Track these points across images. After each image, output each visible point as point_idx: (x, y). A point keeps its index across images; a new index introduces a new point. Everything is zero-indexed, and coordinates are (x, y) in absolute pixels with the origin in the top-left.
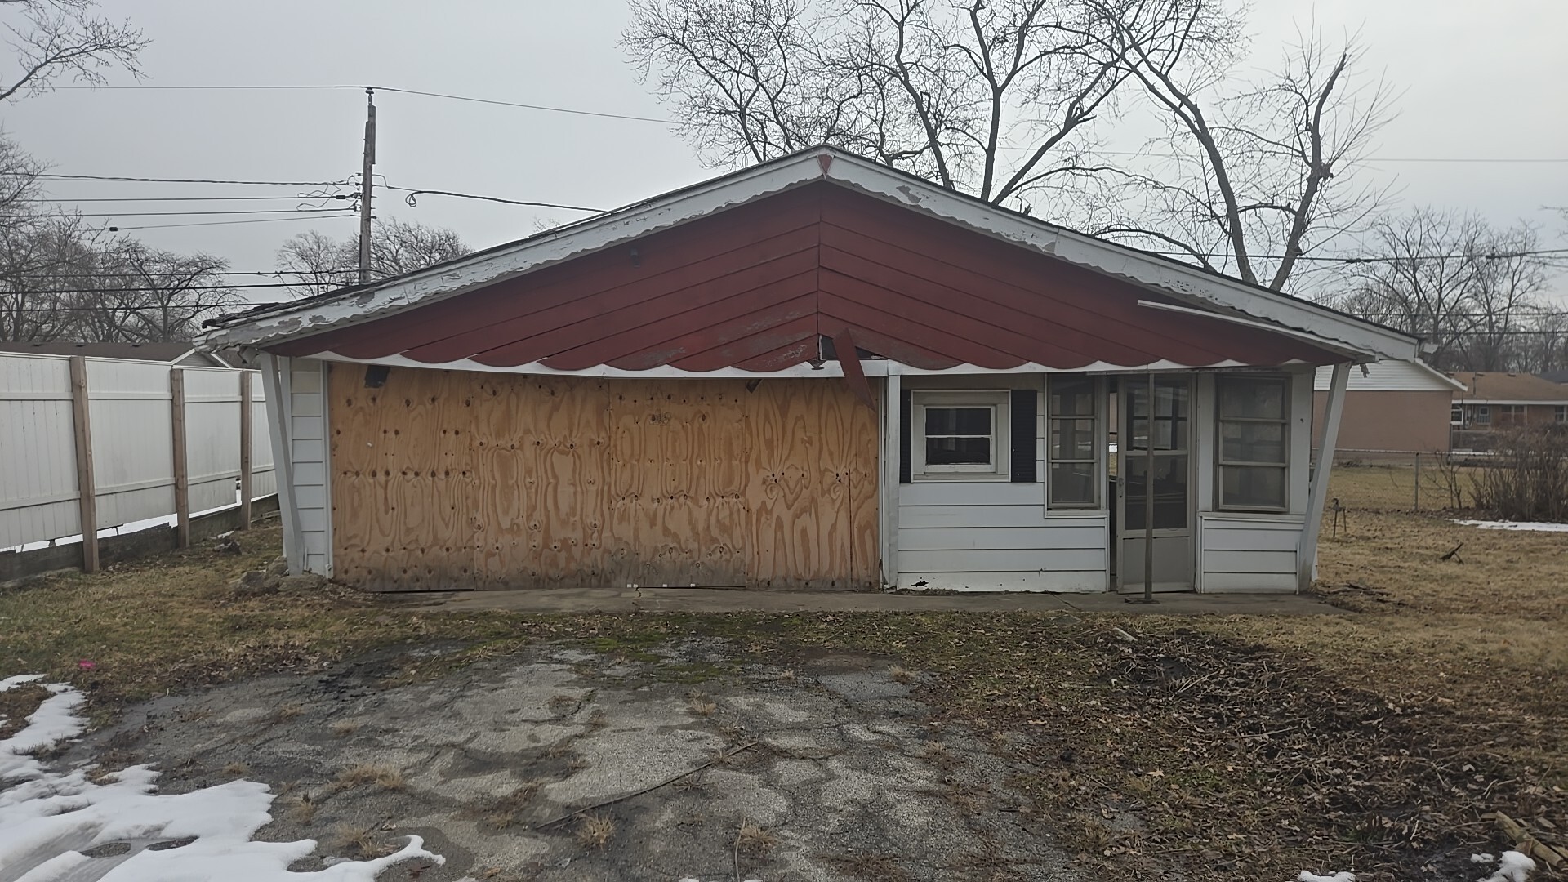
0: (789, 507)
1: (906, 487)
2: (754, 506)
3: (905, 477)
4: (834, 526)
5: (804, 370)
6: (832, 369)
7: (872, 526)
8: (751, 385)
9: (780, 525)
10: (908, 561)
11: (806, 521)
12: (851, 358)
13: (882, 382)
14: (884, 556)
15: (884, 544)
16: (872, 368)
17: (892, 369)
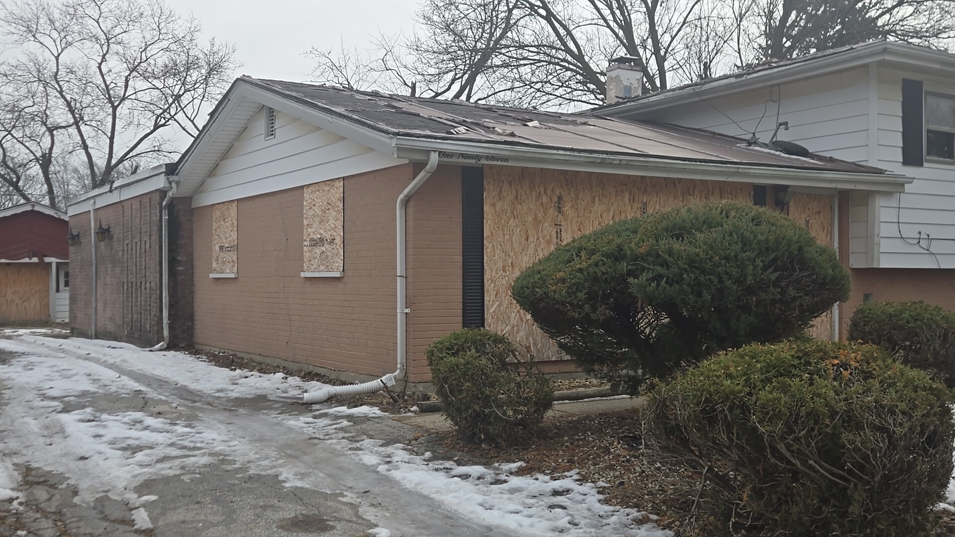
0: (20, 299)
1: (58, 294)
2: (9, 299)
3: (58, 290)
4: (35, 305)
5: (26, 260)
6: (35, 260)
7: (47, 305)
8: (8, 264)
9: (17, 305)
10: (59, 315)
11: (26, 304)
12: (41, 256)
13: (50, 264)
14: (51, 313)
15: (51, 309)
16: (47, 260)
17: (53, 260)
